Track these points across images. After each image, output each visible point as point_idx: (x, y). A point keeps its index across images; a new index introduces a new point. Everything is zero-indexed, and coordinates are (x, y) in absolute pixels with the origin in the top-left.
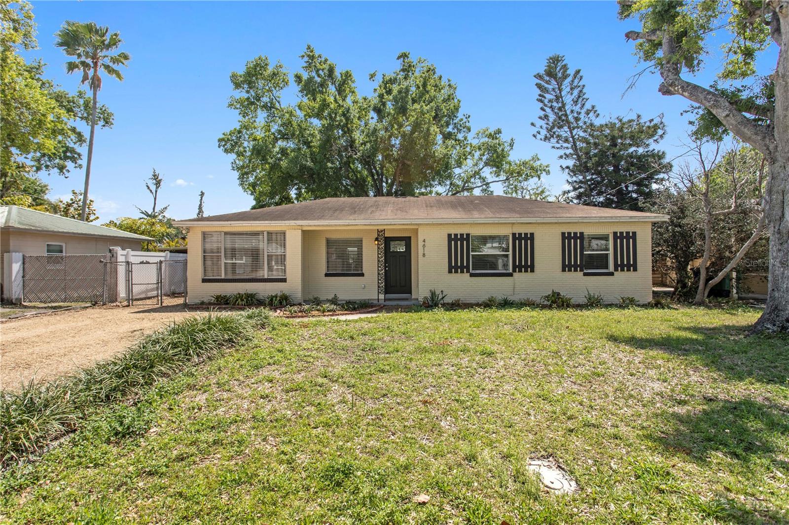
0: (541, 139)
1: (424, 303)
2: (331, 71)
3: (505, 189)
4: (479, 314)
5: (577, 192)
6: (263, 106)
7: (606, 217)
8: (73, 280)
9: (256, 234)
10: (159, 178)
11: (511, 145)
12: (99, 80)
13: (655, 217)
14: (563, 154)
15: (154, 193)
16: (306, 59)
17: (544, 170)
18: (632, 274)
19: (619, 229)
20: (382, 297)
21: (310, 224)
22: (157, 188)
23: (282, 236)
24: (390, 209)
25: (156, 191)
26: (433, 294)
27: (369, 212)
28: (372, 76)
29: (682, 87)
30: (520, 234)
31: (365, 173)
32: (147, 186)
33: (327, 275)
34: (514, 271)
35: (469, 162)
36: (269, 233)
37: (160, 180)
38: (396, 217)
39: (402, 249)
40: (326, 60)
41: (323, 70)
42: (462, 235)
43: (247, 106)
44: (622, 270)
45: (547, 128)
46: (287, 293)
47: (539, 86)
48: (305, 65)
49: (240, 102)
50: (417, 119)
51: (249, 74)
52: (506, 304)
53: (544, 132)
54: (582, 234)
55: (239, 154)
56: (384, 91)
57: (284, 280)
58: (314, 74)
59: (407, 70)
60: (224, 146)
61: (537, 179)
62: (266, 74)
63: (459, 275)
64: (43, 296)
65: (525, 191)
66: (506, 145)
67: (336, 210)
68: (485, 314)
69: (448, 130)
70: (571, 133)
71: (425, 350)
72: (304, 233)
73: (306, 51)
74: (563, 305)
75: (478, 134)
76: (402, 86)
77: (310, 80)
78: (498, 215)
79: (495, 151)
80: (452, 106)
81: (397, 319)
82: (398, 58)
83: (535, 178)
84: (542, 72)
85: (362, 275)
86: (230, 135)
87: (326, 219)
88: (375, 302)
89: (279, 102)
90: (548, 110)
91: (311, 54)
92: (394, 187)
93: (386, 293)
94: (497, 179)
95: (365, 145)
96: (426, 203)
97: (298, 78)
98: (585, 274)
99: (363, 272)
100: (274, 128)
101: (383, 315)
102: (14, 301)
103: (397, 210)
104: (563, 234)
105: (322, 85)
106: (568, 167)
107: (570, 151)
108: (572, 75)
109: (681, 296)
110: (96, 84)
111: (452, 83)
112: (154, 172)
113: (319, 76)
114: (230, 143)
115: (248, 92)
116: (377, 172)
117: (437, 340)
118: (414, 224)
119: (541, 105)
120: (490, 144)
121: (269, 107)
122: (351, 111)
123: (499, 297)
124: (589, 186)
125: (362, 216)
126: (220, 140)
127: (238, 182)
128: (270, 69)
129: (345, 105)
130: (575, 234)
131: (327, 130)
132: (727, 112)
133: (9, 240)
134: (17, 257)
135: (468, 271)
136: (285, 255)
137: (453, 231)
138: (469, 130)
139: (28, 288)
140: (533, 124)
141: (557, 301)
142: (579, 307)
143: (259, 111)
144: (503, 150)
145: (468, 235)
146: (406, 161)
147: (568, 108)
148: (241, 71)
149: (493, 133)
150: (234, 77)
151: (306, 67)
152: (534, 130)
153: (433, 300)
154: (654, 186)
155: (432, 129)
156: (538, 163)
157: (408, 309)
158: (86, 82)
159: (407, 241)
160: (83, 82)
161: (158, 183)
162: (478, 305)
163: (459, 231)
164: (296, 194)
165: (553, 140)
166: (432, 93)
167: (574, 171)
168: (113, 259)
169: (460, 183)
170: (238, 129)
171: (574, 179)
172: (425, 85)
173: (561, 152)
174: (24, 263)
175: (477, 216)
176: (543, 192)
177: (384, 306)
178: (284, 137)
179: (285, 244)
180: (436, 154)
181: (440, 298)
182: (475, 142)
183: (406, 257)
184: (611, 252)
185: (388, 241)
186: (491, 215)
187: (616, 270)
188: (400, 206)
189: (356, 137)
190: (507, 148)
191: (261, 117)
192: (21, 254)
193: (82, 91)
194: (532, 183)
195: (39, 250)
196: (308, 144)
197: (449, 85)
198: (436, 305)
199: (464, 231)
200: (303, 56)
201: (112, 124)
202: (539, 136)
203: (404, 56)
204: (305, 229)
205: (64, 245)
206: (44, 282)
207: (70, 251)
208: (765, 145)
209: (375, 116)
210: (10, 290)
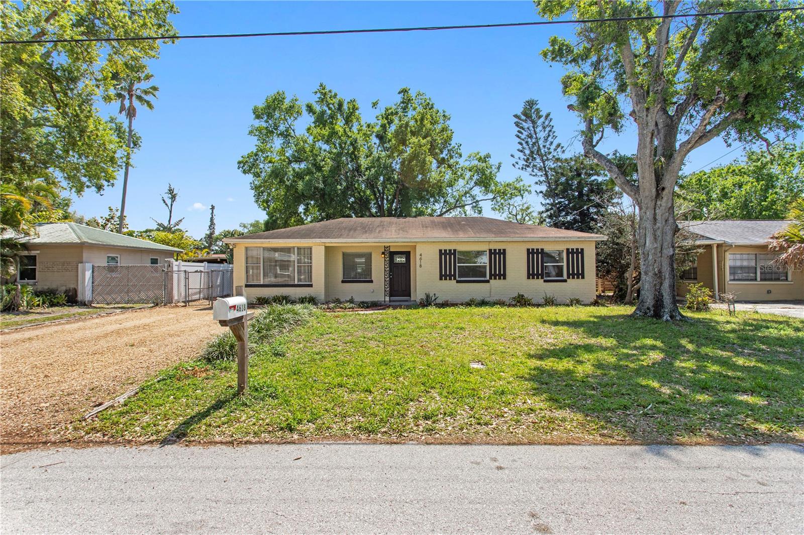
0: (519, 168)
1: (421, 303)
2: (340, 105)
3: (493, 206)
4: (462, 310)
5: (549, 213)
6: (280, 134)
7: (560, 237)
8: (135, 286)
9: (288, 250)
10: (174, 193)
11: (499, 168)
12: (134, 110)
13: (597, 237)
14: (537, 181)
15: (170, 206)
16: (319, 95)
17: (527, 190)
18: (580, 281)
19: (571, 246)
20: (387, 299)
21: (330, 242)
22: (173, 201)
23: (309, 251)
24: (393, 229)
25: (172, 205)
26: (428, 296)
27: (377, 231)
28: (375, 105)
29: (594, 155)
30: (495, 250)
31: (368, 192)
32: (163, 200)
33: (343, 282)
34: (491, 278)
35: (461, 182)
36: (299, 249)
37: (175, 194)
38: (398, 236)
39: (403, 260)
40: (336, 95)
41: (333, 104)
42: (450, 250)
43: (266, 134)
44: (573, 278)
45: (524, 159)
46: (313, 295)
47: (517, 124)
48: (318, 100)
49: (259, 130)
50: (415, 150)
51: (269, 107)
52: (483, 303)
53: (522, 163)
54: (542, 250)
55: (257, 175)
56: (386, 121)
57: (311, 286)
58: (325, 108)
59: (406, 103)
60: (242, 167)
61: (521, 197)
62: (284, 107)
63: (448, 281)
64: (109, 299)
65: (512, 207)
66: (493, 167)
67: (350, 230)
68: (467, 310)
69: (441, 156)
70: (544, 164)
71: (421, 328)
72: (327, 248)
73: (319, 88)
74: (525, 304)
75: (470, 157)
76: (402, 122)
77: (323, 113)
78: (478, 235)
79: (484, 174)
80: (445, 136)
81: (401, 313)
82: (399, 93)
83: (518, 197)
84: (519, 114)
85: (371, 282)
86: (248, 157)
87: (344, 238)
88: (383, 303)
89: (293, 131)
90: (525, 145)
91: (323, 91)
92: (394, 205)
93: (391, 296)
94: (486, 197)
95: (370, 171)
96: (422, 224)
97: (310, 109)
98: (545, 281)
99: (373, 279)
100: (289, 153)
101: (390, 311)
102: (86, 302)
103: (399, 230)
104: (528, 250)
105: (332, 117)
106: (541, 192)
107: (543, 178)
108: (544, 116)
109: (617, 298)
110: (131, 113)
111: (446, 114)
112: (170, 187)
113: (330, 109)
114: (248, 165)
115: (266, 122)
116: (379, 191)
117: (430, 323)
118: (413, 242)
119: (519, 140)
120: (478, 167)
121: (286, 135)
122: (358, 141)
123: (479, 298)
124: (558, 208)
125: (372, 235)
126: (239, 163)
127: (254, 199)
128: (287, 103)
129: (353, 136)
130: (537, 250)
131: (337, 157)
132: (616, 176)
133: (82, 253)
134: (89, 266)
135: (455, 279)
136: (311, 266)
137: (444, 247)
138: (461, 156)
139: (96, 292)
140: (512, 156)
141: (521, 301)
142: (538, 305)
143: (275, 138)
144: (491, 172)
145: (455, 250)
146: (405, 184)
147: (541, 143)
148: (261, 104)
149: (483, 157)
150: (255, 111)
151: (318, 101)
152: (513, 161)
153: (427, 301)
154: (610, 209)
155: (427, 159)
156: (521, 184)
157: (408, 307)
158: (124, 112)
159: (407, 254)
160: (121, 112)
161: (173, 198)
162: (462, 304)
163: (448, 247)
164: (304, 209)
165: (529, 170)
166: (429, 126)
167: (547, 195)
168: (169, 269)
169: (452, 201)
170: (254, 152)
171: (548, 201)
172: (422, 120)
173: (536, 179)
174: (93, 272)
175: (461, 236)
176: (528, 208)
177: (390, 306)
178: (298, 160)
179: (311, 257)
180: (431, 180)
181: (433, 299)
182: (467, 164)
183: (407, 266)
184: (565, 264)
185: (392, 254)
186: (473, 235)
187: (569, 278)
188: (401, 226)
189: (362, 163)
190: (494, 170)
191: (277, 143)
192: (91, 264)
193: (113, 116)
194: (517, 201)
195: (102, 261)
196: (319, 168)
197: (444, 116)
198: (430, 304)
199: (452, 247)
200: (316, 92)
201: (140, 146)
202: (517, 166)
203: (404, 91)
204: (327, 245)
205: (119, 256)
206: (110, 287)
207: (124, 261)
208: (636, 198)
209: (377, 141)
210: (83, 294)
